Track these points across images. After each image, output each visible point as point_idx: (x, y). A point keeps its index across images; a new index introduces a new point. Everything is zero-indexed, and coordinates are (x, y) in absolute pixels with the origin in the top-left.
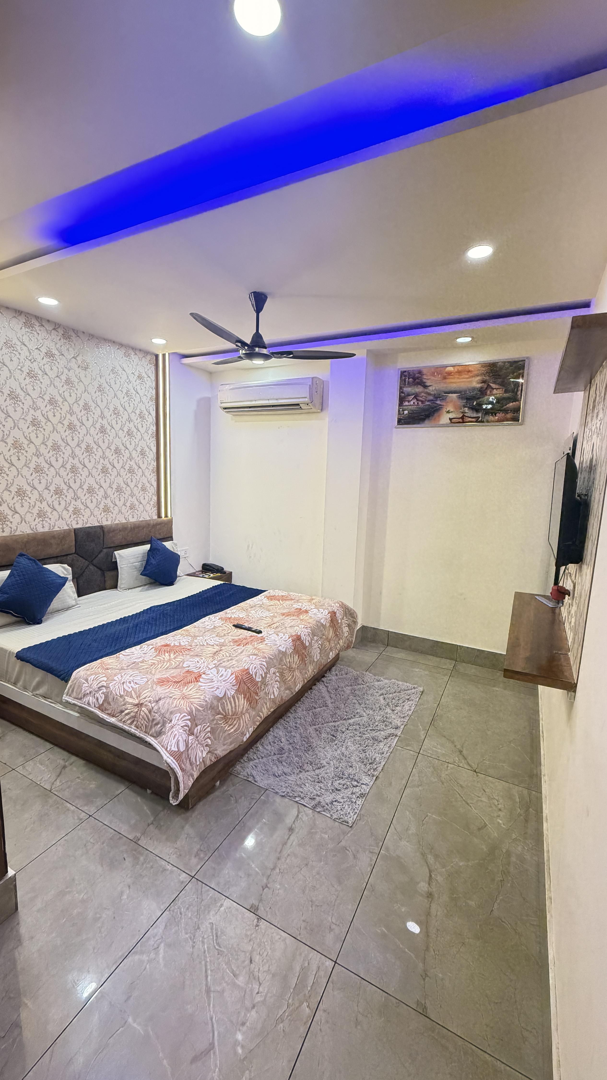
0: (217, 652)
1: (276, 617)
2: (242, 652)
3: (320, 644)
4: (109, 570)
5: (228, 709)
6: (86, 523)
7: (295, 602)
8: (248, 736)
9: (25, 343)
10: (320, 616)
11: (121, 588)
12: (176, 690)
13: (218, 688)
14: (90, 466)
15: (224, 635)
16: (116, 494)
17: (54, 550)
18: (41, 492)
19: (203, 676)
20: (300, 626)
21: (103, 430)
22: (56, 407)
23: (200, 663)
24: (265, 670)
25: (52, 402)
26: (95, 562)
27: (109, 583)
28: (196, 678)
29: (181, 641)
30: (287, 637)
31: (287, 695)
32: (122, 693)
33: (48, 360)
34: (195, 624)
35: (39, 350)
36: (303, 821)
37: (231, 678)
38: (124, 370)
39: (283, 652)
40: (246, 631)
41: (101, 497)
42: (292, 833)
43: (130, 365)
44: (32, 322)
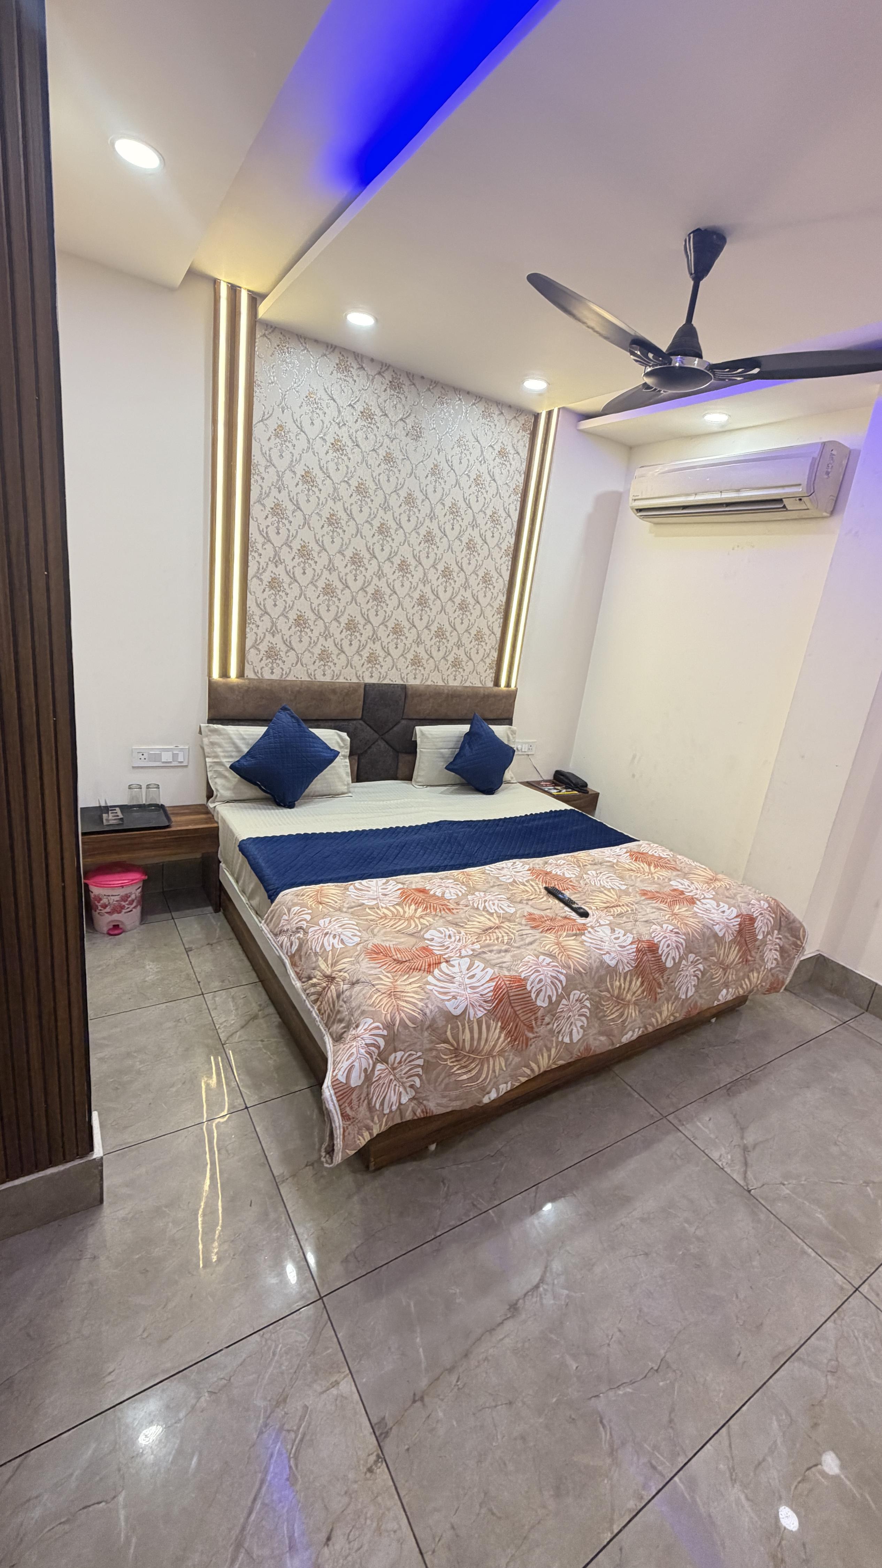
0: (491, 928)
1: (628, 894)
2: (531, 943)
3: (699, 970)
4: (406, 753)
5: (464, 1040)
6: (385, 678)
7: (678, 876)
8: (493, 1095)
9: (334, 397)
10: (716, 916)
11: (416, 782)
12: (389, 975)
13: (454, 997)
14: (402, 592)
15: (521, 902)
16: (434, 640)
17: (332, 710)
18: (327, 624)
19: (444, 966)
20: (665, 926)
21: (429, 538)
22: (364, 497)
23: (453, 939)
24: (560, 991)
25: (361, 490)
26: (387, 736)
27: (402, 770)
28: (429, 965)
29: (447, 891)
30: (630, 940)
31: (600, 1044)
33: (364, 423)
34: (487, 867)
36: (542, 1304)
37: (485, 986)
38: (478, 441)
39: (609, 966)
40: (562, 905)
41: (411, 642)
42: (513, 1316)
43: (490, 433)
44: (348, 363)
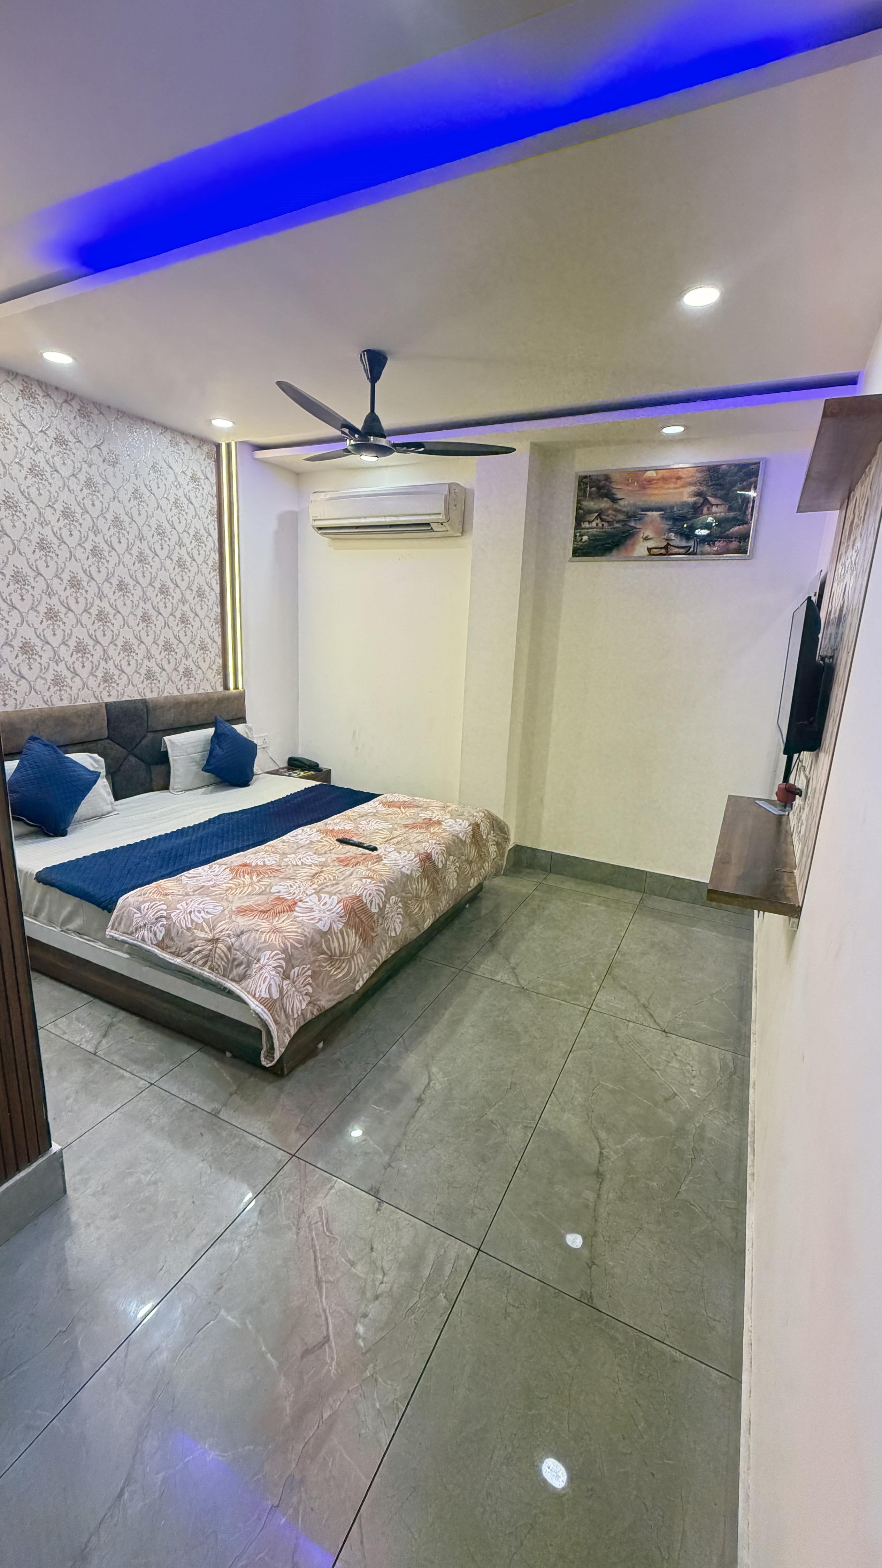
0: (317, 874)
1: (396, 830)
2: (351, 874)
3: (457, 867)
4: (157, 764)
5: (335, 948)
6: (123, 695)
7: (422, 810)
8: (361, 983)
9: (24, 423)
10: (457, 828)
11: (174, 789)
12: (264, 921)
13: (320, 920)
14: (125, 611)
15: (325, 853)
16: (163, 654)
17: (77, 734)
18: (56, 649)
19: (300, 904)
20: (430, 841)
21: (142, 559)
22: (72, 521)
23: (295, 887)
24: (383, 898)
25: (67, 514)
26: (137, 751)
27: (157, 780)
28: (289, 907)
29: (266, 860)
30: (413, 855)
31: (413, 933)
32: (190, 926)
33: (59, 449)
34: (284, 838)
35: (46, 434)
36: (436, 1091)
37: (337, 907)
38: (171, 467)
39: (407, 875)
40: (356, 847)
41: (142, 657)
42: (422, 1104)
43: (179, 460)
44: (33, 390)
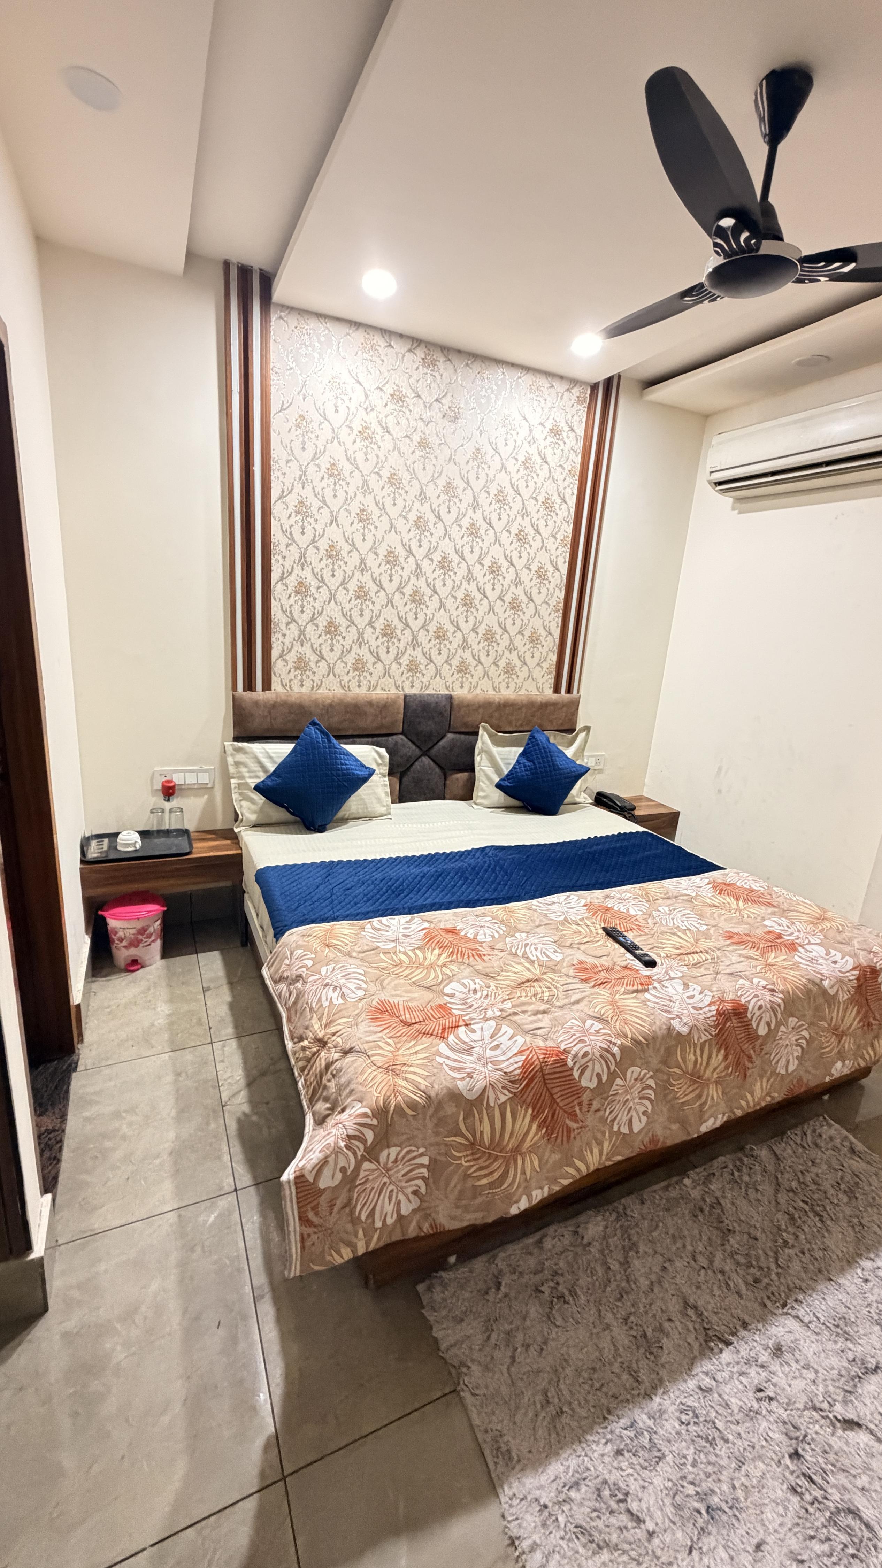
0: (528, 981)
1: (708, 937)
2: (577, 1002)
4: (453, 770)
6: (427, 688)
7: (774, 913)
8: (524, 1204)
9: (360, 380)
10: (825, 968)
11: (475, 803)
12: (390, 1041)
13: (470, 1075)
14: (443, 592)
15: (570, 946)
16: (482, 644)
17: (368, 724)
18: (361, 630)
19: (462, 1030)
20: (755, 981)
21: (473, 531)
22: (398, 488)
23: (479, 994)
24: (613, 1067)
25: (393, 480)
26: (433, 752)
28: (444, 1029)
30: (708, 999)
31: (671, 1134)
32: (315, 1005)
33: (394, 407)
35: (382, 390)
37: (512, 1061)
39: (679, 1034)
40: (623, 950)
41: (456, 646)
43: (539, 409)
